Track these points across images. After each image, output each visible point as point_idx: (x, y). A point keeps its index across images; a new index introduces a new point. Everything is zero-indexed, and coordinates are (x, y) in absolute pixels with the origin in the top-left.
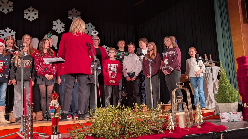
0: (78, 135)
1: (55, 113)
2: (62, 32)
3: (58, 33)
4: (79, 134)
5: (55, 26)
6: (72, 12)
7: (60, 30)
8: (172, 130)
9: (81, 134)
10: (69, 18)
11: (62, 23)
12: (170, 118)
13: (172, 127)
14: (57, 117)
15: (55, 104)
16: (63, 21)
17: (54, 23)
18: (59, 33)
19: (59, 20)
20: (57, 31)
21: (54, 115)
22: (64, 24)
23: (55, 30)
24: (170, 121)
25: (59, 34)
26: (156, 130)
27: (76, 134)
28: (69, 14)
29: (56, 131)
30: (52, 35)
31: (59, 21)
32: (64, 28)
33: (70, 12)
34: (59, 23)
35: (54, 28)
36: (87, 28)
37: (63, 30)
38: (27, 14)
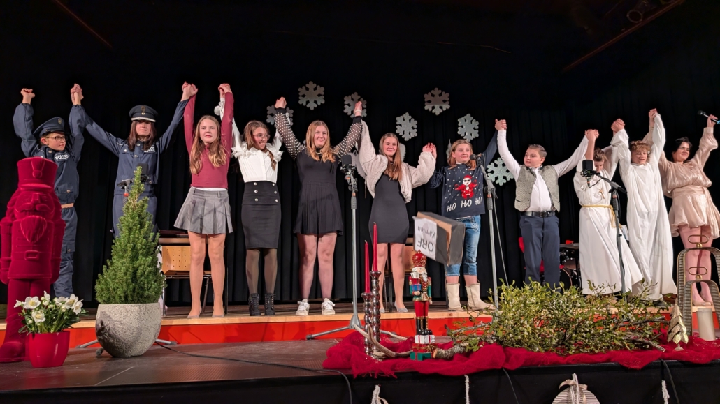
0: (467, 340)
1: (421, 292)
2: (414, 137)
3: (405, 140)
4: (470, 337)
5: (401, 125)
6: (433, 95)
7: (410, 134)
8: (682, 343)
9: (474, 337)
10: (426, 108)
11: (413, 119)
12: (677, 317)
13: (683, 338)
14: (425, 299)
15: (420, 275)
16: (414, 116)
17: (399, 120)
19: (407, 114)
20: (404, 136)
21: (420, 296)
22: (416, 122)
24: (678, 323)
26: (640, 342)
27: (464, 337)
28: (426, 100)
29: (424, 327)
31: (407, 116)
32: (416, 130)
33: (427, 97)
34: (407, 121)
36: (462, 127)
37: (414, 134)
38: (349, 105)
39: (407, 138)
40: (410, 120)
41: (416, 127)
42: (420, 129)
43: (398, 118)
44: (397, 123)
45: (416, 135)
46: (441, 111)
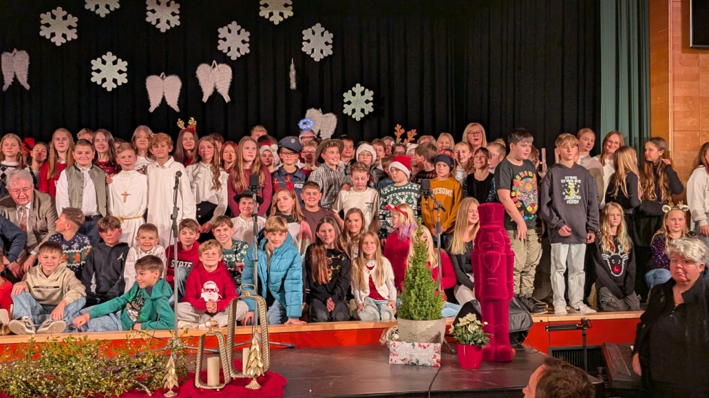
2: (243, 54)
3: (232, 58)
5: (225, 39)
7: (238, 50)
10: (261, 14)
11: (243, 30)
16: (244, 25)
17: (223, 32)
18: (234, 58)
19: (234, 23)
20: (228, 54)
22: (248, 34)
23: (225, 51)
25: (234, 61)
30: (218, 63)
31: (234, 26)
32: (248, 45)
34: (234, 32)
35: (222, 46)
36: (308, 41)
37: (245, 49)
38: (153, 11)
39: (234, 55)
40: (239, 32)
41: (248, 40)
42: (253, 43)
43: (220, 30)
44: (220, 36)
45: (248, 51)
46: (281, 19)
